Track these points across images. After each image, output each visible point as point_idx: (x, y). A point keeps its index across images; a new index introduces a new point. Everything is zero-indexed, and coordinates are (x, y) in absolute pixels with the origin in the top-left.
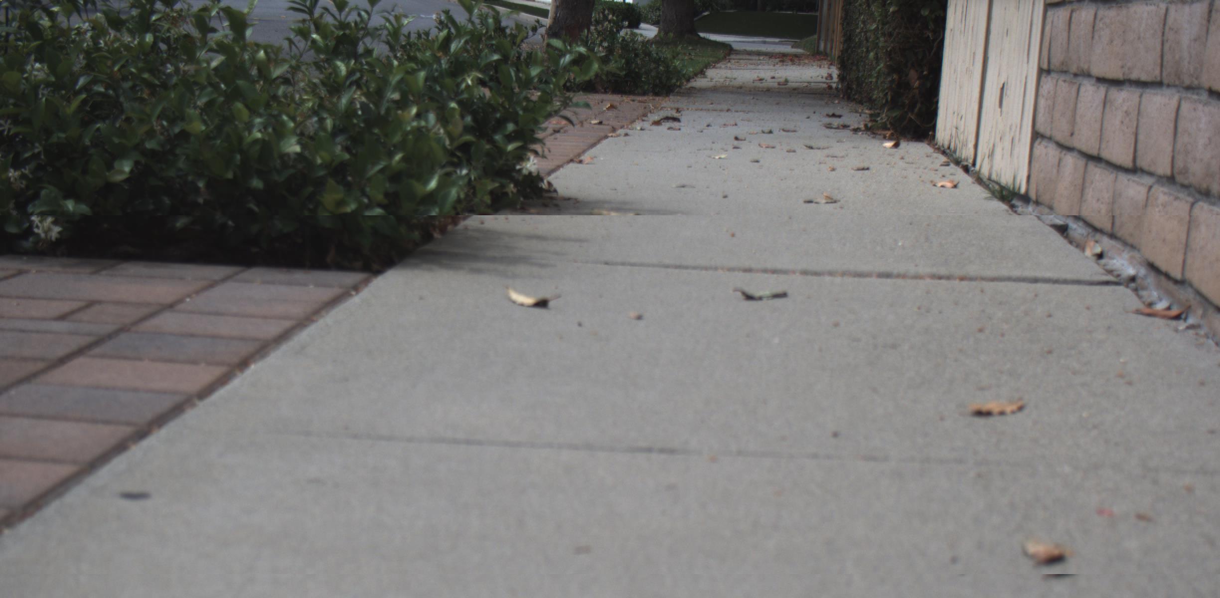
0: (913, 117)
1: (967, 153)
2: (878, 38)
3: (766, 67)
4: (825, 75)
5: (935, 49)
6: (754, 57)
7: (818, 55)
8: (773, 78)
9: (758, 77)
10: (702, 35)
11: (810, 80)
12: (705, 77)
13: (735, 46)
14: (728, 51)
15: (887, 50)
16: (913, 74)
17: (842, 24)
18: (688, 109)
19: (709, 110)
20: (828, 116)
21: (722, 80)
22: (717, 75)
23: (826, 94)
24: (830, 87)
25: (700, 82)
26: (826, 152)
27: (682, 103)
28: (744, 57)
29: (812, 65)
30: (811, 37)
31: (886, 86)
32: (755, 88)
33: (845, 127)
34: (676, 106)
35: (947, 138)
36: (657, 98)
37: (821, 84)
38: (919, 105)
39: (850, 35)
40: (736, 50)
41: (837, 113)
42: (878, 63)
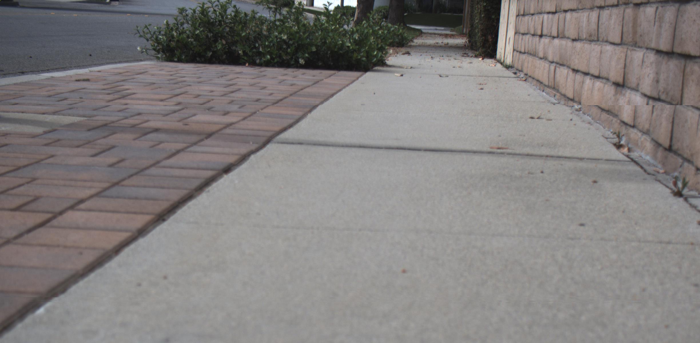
0: (489, 51)
1: (502, 60)
2: (479, 25)
3: (439, 39)
4: (464, 42)
5: (496, 29)
6: (433, 35)
7: (462, 34)
8: (442, 42)
9: (436, 42)
10: (408, 25)
11: (458, 43)
12: (414, 42)
13: (424, 31)
14: (421, 32)
15: (481, 29)
16: (489, 37)
17: (470, 21)
18: (411, 51)
19: (419, 52)
20: (463, 54)
21: (421, 43)
22: (418, 41)
23: (463, 48)
24: (465, 45)
25: (412, 44)
26: (460, 60)
27: (409, 50)
28: (428, 35)
29: (459, 39)
30: (460, 27)
31: (481, 41)
32: (435, 46)
33: (468, 56)
34: (407, 50)
35: (499, 56)
36: (399, 48)
37: (462, 45)
38: (491, 47)
39: (472, 24)
40: (424, 32)
41: (466, 53)
42: (478, 34)
